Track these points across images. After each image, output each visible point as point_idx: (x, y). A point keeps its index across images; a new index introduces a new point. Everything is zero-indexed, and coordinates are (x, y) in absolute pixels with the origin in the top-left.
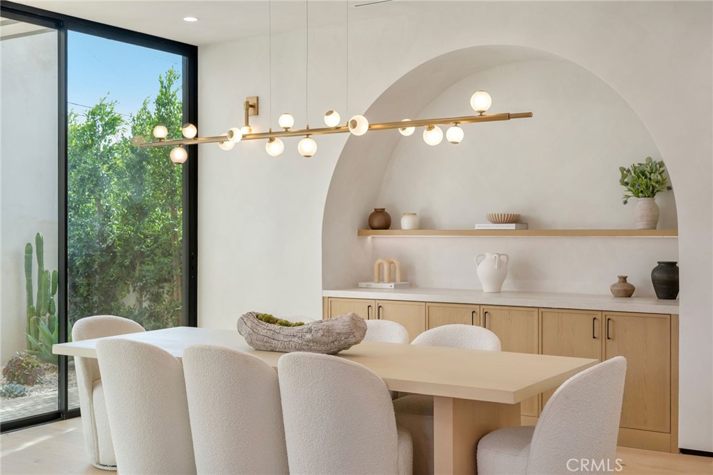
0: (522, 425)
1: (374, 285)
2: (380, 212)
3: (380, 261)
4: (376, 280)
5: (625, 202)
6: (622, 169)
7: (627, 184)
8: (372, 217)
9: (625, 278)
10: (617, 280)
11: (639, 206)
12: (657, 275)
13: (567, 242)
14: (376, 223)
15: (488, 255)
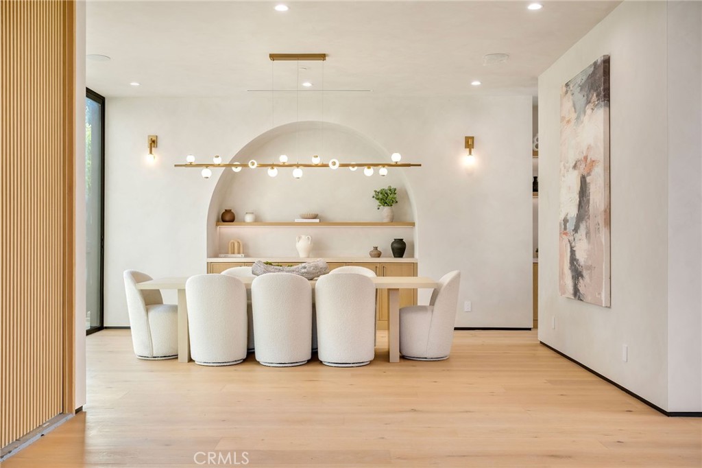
0: (419, 304)
1: (229, 255)
2: (228, 211)
3: (232, 241)
4: (230, 252)
5: (379, 209)
6: (375, 191)
7: (378, 199)
8: (223, 215)
9: (377, 248)
10: (372, 249)
11: (386, 210)
12: (395, 245)
13: (343, 229)
14: (227, 218)
15: (303, 237)
